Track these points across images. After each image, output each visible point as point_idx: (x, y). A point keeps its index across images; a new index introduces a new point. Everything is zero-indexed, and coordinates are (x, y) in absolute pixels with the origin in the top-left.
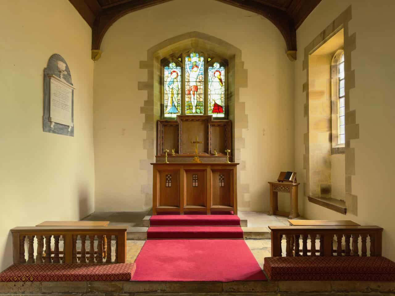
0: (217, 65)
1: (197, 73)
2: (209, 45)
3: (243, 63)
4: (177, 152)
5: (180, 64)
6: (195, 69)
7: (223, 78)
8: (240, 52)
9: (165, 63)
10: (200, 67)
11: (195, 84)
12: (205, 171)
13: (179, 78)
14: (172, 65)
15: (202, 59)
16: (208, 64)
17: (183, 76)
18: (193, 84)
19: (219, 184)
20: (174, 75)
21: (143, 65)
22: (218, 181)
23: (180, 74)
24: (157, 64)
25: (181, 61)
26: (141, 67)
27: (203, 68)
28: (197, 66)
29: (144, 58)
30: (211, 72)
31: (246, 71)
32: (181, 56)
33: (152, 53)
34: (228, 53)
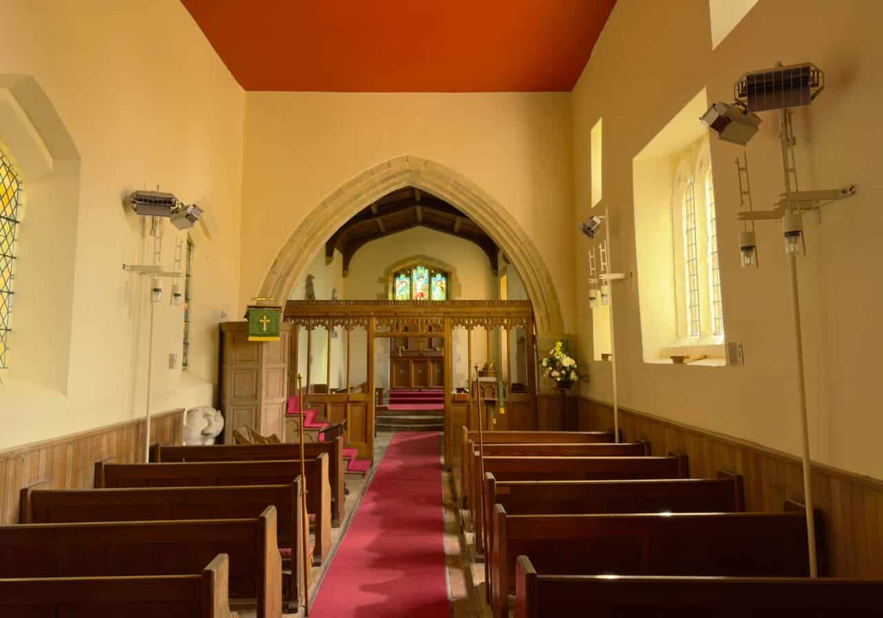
0: (439, 276)
1: (423, 282)
2: (432, 264)
3: (457, 278)
4: (406, 347)
5: (409, 275)
6: (421, 279)
7: (444, 286)
8: (455, 270)
9: (397, 275)
10: (425, 277)
11: (421, 291)
12: (426, 362)
13: (409, 287)
14: (403, 276)
15: (427, 271)
16: (431, 275)
17: (411, 285)
18: (419, 291)
19: (437, 371)
20: (404, 284)
21: (381, 280)
22: (436, 369)
23: (408, 283)
24: (391, 278)
25: (410, 274)
26: (380, 282)
27: (428, 278)
28: (423, 277)
29: (382, 275)
30: (433, 282)
31: (460, 285)
32: (410, 270)
33: (387, 271)
34: (447, 269)
